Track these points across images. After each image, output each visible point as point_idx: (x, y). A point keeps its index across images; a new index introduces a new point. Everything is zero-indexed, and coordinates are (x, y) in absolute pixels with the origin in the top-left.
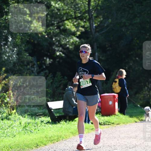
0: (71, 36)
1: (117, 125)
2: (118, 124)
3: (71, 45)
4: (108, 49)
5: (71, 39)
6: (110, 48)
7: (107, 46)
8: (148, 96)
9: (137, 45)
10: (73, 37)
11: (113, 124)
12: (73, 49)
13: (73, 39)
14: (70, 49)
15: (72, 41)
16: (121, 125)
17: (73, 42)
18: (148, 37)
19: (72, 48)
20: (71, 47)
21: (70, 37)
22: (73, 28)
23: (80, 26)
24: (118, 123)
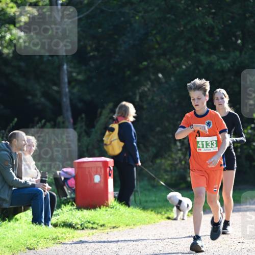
0: (7, 25)
1: (112, 230)
2: (114, 228)
3: (7, 47)
4: (91, 54)
5: (6, 32)
6: (96, 53)
7: (89, 48)
8: (183, 163)
9: (157, 46)
10: (12, 27)
11: (102, 228)
12: (11, 55)
13: (11, 34)
14: (5, 56)
15: (8, 36)
16: (120, 229)
17: (11, 40)
18: (182, 28)
19: (8, 54)
20: (6, 51)
21: (4, 29)
22: (12, 7)
23: (28, 4)
24: (114, 225)
